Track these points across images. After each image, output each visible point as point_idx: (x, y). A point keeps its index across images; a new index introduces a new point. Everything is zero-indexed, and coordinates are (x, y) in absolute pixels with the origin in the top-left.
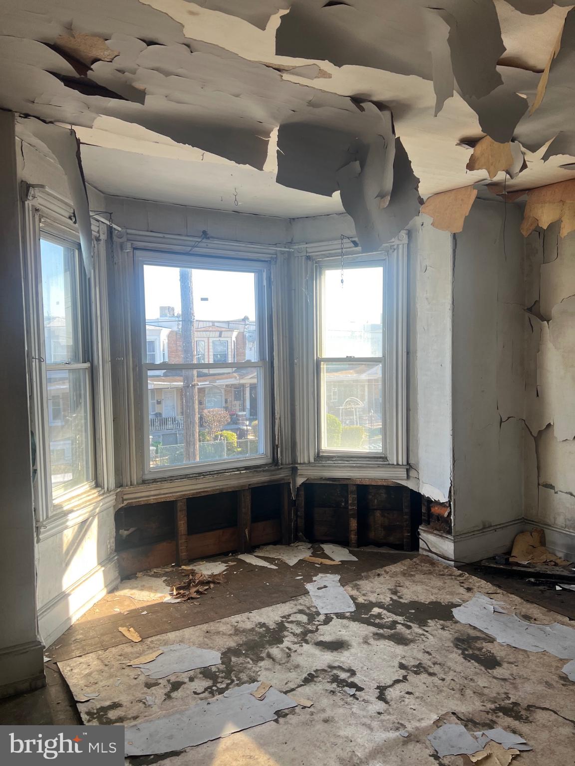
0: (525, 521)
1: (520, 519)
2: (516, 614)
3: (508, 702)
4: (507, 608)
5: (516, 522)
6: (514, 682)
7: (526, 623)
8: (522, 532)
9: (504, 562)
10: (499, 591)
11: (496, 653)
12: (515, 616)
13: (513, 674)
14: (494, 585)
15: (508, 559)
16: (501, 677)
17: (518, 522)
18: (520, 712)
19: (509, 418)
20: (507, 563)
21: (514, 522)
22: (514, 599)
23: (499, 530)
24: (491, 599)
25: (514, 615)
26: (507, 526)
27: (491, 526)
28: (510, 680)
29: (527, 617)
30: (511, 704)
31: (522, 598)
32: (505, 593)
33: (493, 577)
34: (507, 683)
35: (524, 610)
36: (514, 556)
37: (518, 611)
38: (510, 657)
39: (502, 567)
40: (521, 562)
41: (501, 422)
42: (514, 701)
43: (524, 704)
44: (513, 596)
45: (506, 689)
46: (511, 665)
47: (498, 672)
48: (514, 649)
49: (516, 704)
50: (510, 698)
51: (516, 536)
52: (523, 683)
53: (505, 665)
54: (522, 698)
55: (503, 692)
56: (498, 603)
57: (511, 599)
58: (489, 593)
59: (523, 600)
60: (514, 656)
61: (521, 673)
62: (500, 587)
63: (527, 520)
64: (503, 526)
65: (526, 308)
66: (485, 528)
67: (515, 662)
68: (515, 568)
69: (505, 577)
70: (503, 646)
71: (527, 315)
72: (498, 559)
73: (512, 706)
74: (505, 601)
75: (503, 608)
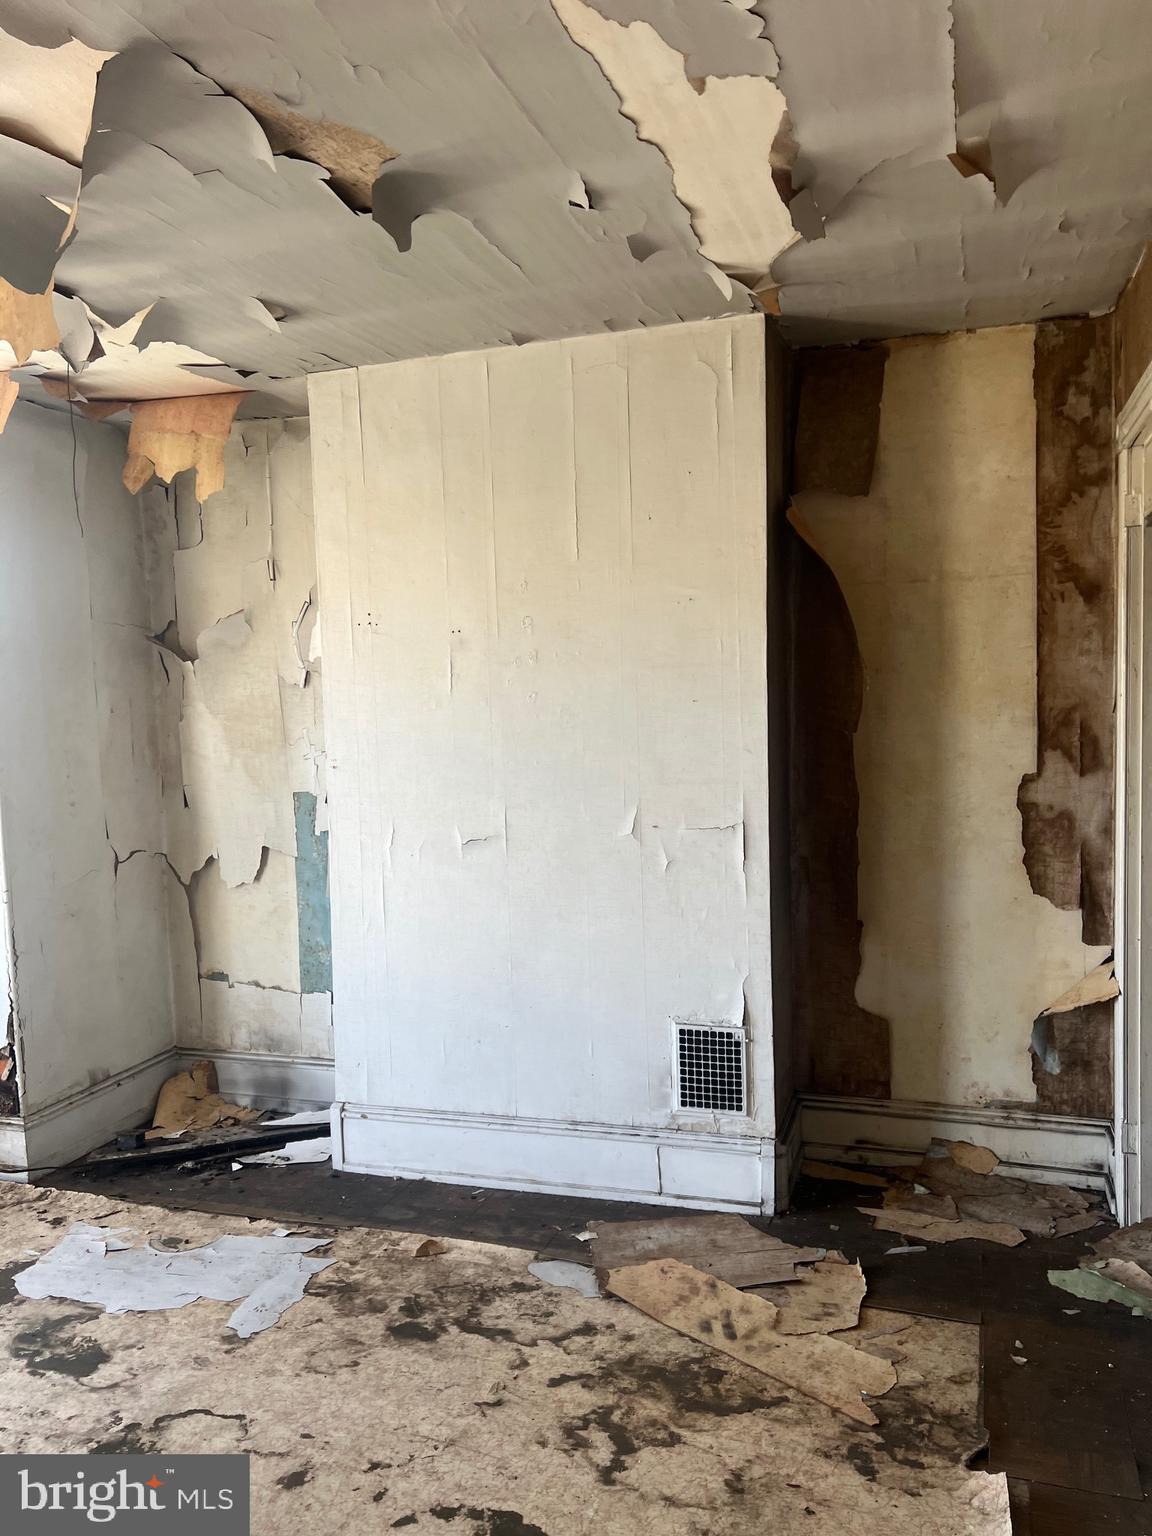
0: (179, 1052)
1: (170, 1050)
2: (150, 1245)
3: (116, 1429)
4: (133, 1237)
5: (161, 1058)
6: (134, 1382)
7: (168, 1254)
8: (174, 1074)
9: (133, 1143)
10: (122, 1205)
11: (102, 1338)
12: (149, 1247)
13: (132, 1369)
14: (110, 1196)
15: (143, 1135)
16: (109, 1383)
17: (165, 1056)
18: (140, 1439)
19: (132, 853)
20: (141, 1143)
21: (156, 1060)
22: (150, 1214)
23: (126, 1081)
24: (102, 1227)
25: (147, 1246)
26: (141, 1071)
27: (109, 1077)
28: (124, 1384)
29: (172, 1243)
30: (122, 1431)
31: (164, 1207)
32: (133, 1206)
33: (111, 1181)
34: (119, 1391)
35: (167, 1230)
36: (158, 1127)
37: (155, 1236)
38: (131, 1335)
39: (129, 1155)
40: (167, 1136)
41: (117, 862)
42: (129, 1422)
43: (148, 1421)
44: (150, 1207)
45: (114, 1404)
46: (130, 1350)
47: (104, 1374)
48: (139, 1315)
49: (133, 1427)
50: (121, 1419)
51: (163, 1084)
52: (151, 1378)
53: (118, 1355)
54: (145, 1410)
55: (108, 1412)
56: (117, 1231)
57: (144, 1216)
58: (101, 1217)
59: (167, 1211)
60: (138, 1331)
61: (148, 1360)
62: (123, 1197)
63: (181, 1049)
64: (133, 1073)
65: (153, 635)
66: (97, 1082)
67: (139, 1342)
68: (154, 1151)
69: (137, 1173)
70: (118, 1317)
71: (156, 648)
72: (123, 1141)
73: (123, 1434)
74: (131, 1224)
75: (126, 1239)
